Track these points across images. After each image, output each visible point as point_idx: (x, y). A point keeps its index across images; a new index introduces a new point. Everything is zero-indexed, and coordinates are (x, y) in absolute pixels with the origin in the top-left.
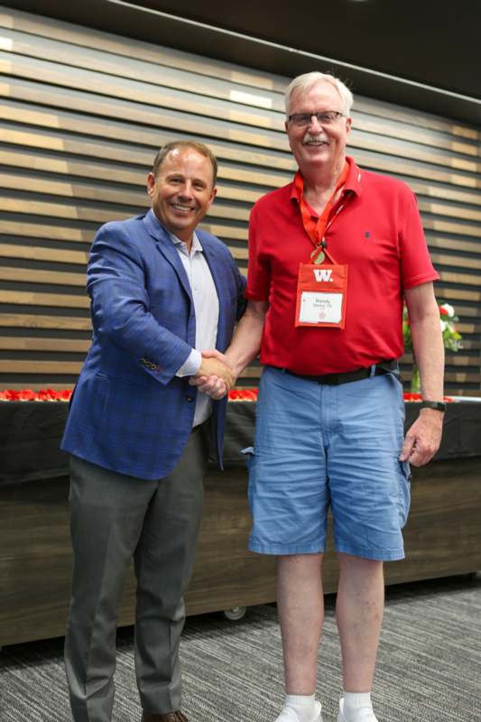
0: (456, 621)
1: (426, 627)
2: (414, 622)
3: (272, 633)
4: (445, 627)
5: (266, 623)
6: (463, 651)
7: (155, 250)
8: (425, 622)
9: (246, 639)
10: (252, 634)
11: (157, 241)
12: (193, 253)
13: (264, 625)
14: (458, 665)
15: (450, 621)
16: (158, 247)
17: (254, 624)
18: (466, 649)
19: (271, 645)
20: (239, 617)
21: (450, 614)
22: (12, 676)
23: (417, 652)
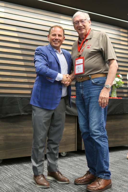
0: (123, 156)
1: (115, 158)
2: (112, 156)
3: (73, 159)
4: (120, 157)
5: (72, 157)
6: (124, 162)
7: (50, 53)
8: (115, 156)
9: (66, 160)
10: (68, 159)
11: (50, 51)
12: (60, 53)
13: (71, 157)
14: (122, 165)
15: (122, 156)
16: (50, 52)
17: (69, 157)
18: (125, 162)
19: (72, 161)
20: (65, 155)
21: (122, 155)
22: (4, 167)
23: (112, 162)
